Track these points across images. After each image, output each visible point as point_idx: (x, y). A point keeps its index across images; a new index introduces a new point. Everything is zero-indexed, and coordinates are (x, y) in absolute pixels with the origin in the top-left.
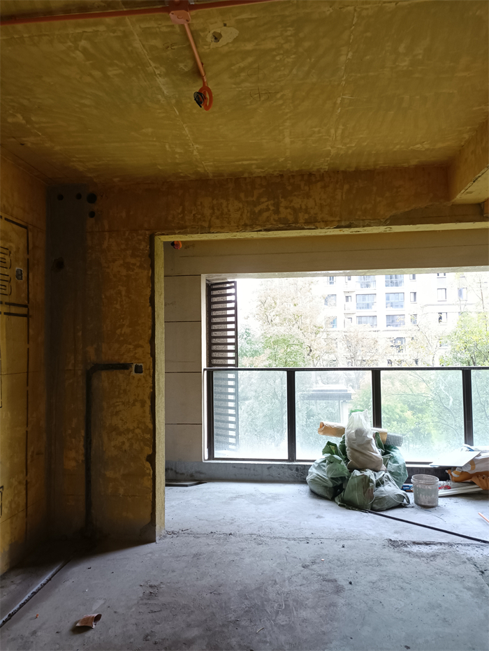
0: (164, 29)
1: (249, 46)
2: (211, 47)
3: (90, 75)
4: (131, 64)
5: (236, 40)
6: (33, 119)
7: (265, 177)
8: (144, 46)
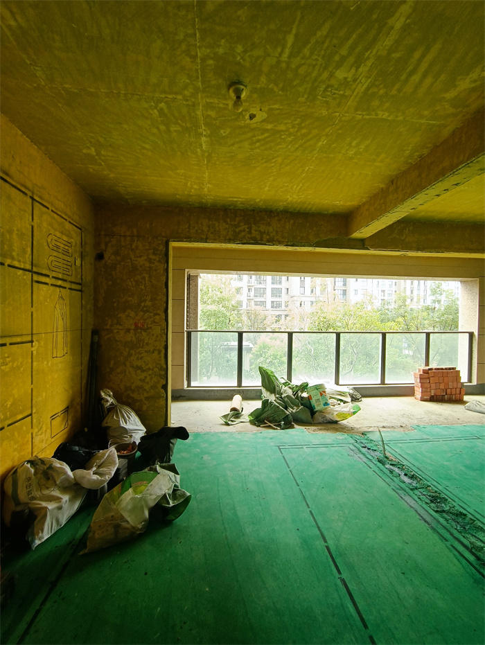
0: (221, 105)
1: (269, 126)
2: (247, 122)
3: (158, 128)
4: (189, 125)
5: (263, 121)
6: (102, 152)
7: (243, 210)
8: (203, 114)
